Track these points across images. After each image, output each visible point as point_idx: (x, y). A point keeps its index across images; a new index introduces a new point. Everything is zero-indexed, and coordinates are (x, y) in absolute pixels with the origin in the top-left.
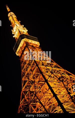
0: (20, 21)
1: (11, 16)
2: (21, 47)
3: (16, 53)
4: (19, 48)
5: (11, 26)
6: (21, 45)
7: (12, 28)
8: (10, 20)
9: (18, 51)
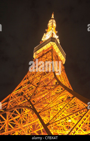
0: (57, 32)
1: (52, 22)
2: (44, 50)
3: (34, 54)
4: (41, 50)
5: (46, 30)
6: (45, 48)
7: (46, 32)
8: (49, 26)
9: (38, 52)
